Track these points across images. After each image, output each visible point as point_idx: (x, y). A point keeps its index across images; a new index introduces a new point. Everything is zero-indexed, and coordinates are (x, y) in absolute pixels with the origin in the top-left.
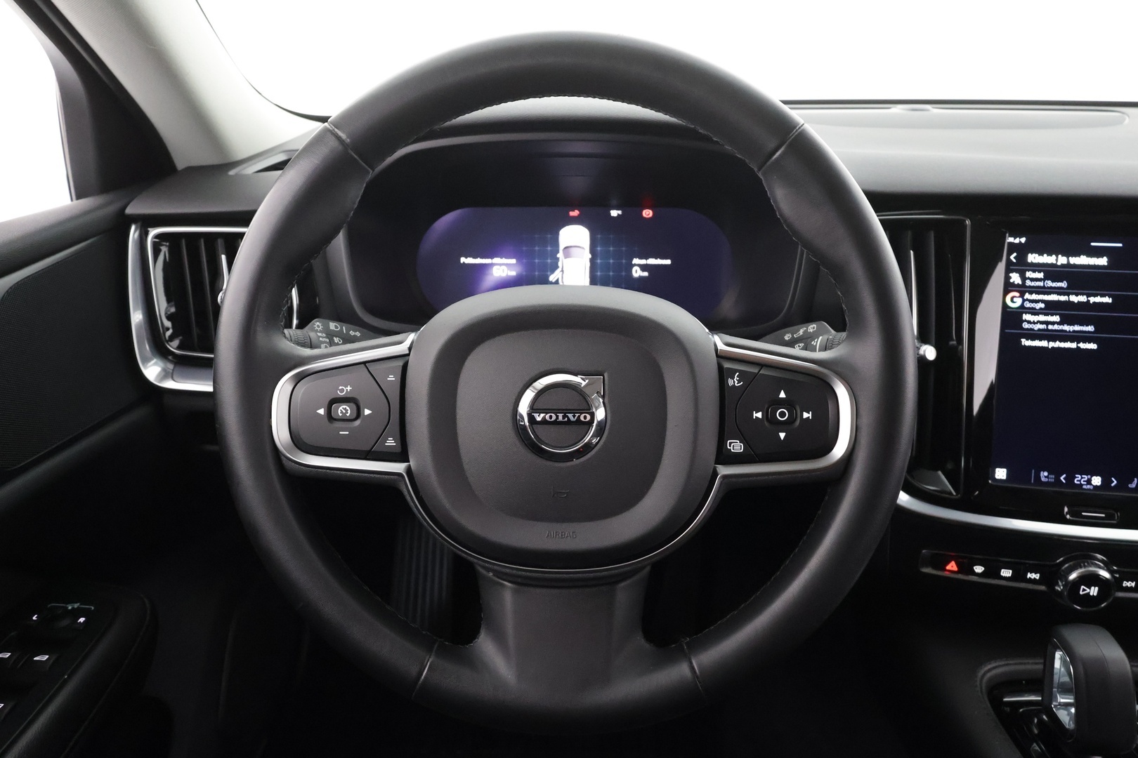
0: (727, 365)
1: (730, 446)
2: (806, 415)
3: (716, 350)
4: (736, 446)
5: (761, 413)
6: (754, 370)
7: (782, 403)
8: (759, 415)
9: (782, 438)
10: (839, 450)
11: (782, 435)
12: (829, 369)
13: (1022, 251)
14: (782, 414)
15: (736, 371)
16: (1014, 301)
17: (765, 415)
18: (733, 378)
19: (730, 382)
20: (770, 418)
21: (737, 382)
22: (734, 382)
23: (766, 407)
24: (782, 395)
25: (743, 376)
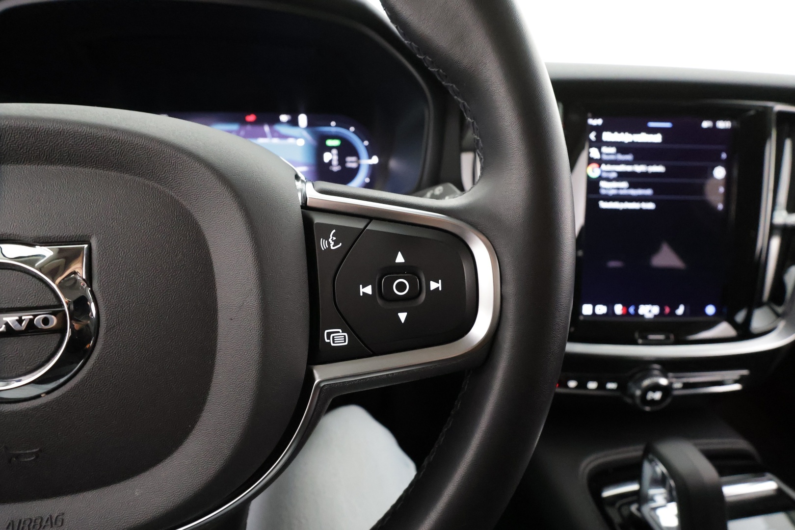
0: (318, 219)
1: (329, 338)
2: (433, 285)
3: (305, 199)
4: (338, 338)
5: (370, 286)
6: (359, 225)
7: (400, 270)
8: (368, 290)
9: (403, 321)
10: (480, 330)
11: (403, 316)
12: (461, 220)
13: (599, 130)
14: (401, 287)
15: (332, 227)
16: (594, 172)
17: (377, 289)
18: (327, 238)
19: (323, 245)
20: (383, 293)
21: (332, 243)
22: (329, 244)
23: (377, 278)
24: (400, 259)
25: (342, 233)
